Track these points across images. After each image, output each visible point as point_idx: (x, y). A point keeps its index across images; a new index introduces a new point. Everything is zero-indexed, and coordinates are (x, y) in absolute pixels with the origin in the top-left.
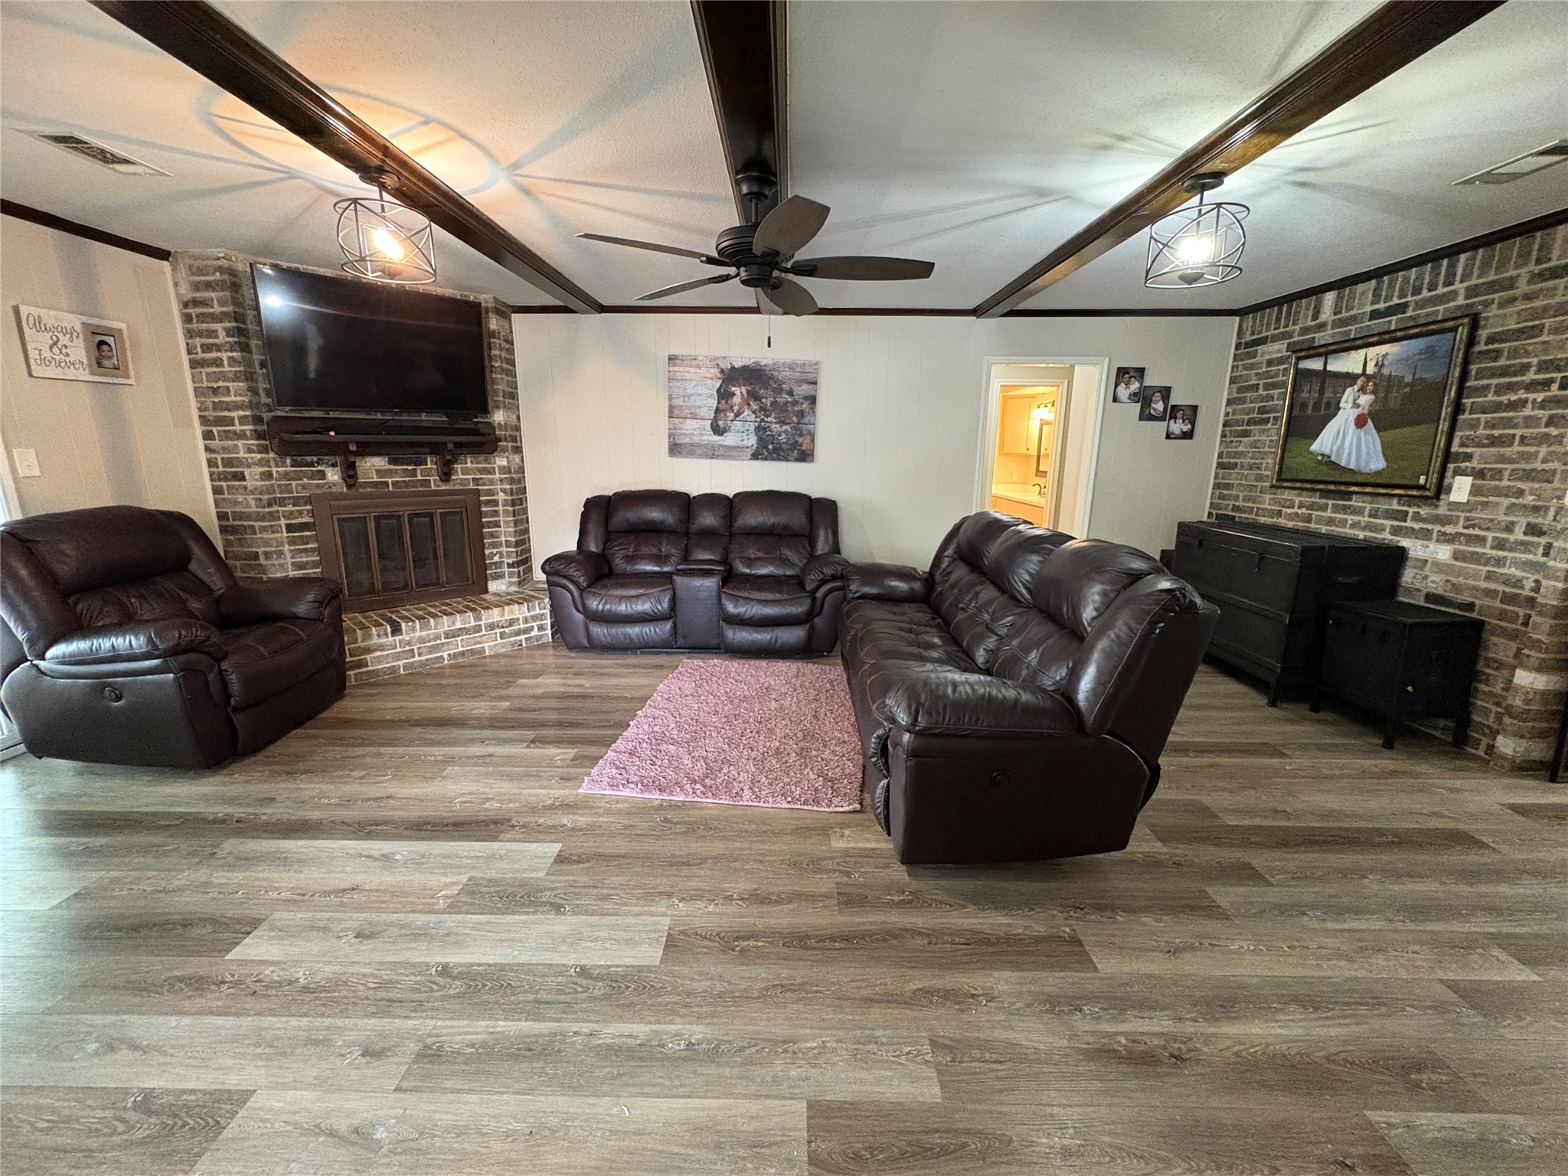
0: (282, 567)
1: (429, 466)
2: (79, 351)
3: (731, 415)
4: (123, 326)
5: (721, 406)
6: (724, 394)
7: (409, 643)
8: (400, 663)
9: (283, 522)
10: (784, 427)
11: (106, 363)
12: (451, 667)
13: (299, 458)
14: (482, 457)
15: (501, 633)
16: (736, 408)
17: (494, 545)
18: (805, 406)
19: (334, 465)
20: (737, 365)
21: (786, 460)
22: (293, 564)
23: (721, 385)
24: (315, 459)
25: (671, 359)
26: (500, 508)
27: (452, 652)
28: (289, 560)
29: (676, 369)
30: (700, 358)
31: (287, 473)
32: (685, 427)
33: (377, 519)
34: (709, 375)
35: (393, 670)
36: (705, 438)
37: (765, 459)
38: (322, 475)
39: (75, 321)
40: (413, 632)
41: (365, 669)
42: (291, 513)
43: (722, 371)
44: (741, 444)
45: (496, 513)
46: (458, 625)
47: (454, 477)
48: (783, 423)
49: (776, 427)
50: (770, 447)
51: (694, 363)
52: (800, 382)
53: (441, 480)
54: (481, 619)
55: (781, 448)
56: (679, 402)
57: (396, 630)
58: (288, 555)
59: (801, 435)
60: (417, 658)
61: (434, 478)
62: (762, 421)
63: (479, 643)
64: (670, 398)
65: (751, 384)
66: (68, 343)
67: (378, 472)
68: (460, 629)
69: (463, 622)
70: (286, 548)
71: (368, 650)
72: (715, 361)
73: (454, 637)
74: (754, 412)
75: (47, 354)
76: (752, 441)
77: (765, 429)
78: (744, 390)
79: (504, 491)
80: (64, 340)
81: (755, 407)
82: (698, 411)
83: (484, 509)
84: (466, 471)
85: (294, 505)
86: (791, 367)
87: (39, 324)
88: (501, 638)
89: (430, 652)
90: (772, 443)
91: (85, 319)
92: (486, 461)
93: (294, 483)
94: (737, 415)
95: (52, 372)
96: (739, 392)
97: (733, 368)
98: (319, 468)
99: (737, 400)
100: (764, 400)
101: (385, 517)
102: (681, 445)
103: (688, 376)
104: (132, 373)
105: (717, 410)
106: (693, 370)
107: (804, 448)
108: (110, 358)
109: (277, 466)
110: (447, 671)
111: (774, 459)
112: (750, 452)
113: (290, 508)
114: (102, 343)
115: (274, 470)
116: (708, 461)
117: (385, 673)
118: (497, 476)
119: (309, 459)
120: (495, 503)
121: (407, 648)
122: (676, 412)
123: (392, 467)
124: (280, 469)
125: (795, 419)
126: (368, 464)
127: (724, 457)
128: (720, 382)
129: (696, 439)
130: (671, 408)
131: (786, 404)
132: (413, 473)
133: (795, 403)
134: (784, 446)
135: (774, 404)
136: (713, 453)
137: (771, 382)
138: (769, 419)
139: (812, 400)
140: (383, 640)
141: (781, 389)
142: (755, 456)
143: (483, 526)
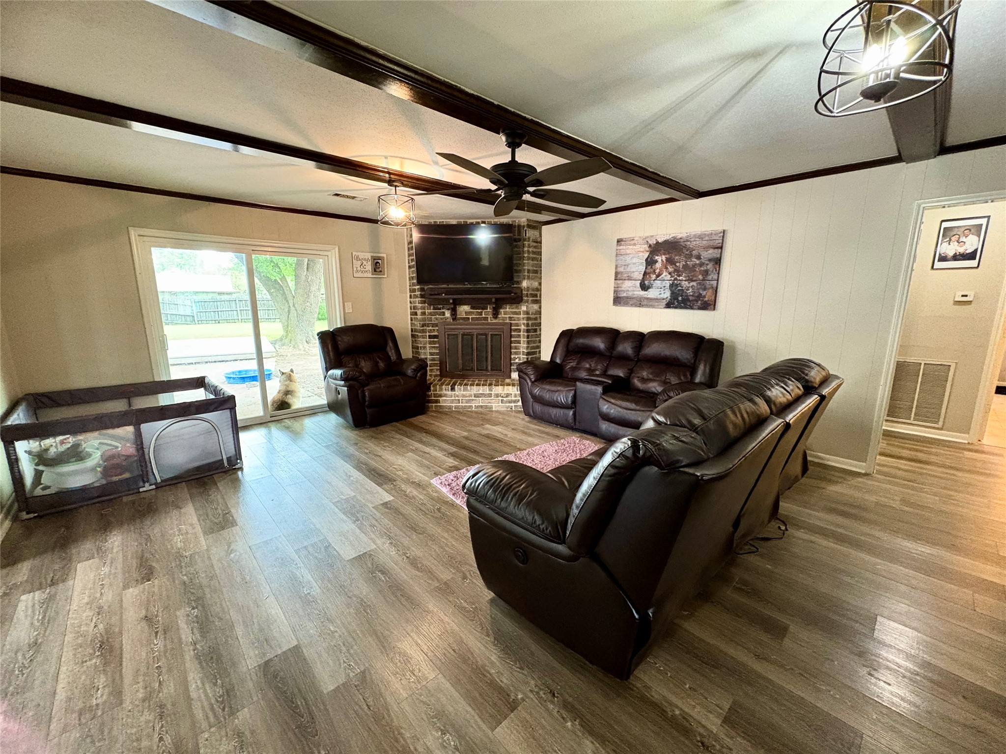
0: (425, 353)
1: (489, 310)
2: (369, 266)
3: (654, 277)
4: (385, 255)
5: (647, 271)
6: (650, 262)
7: (458, 396)
8: (453, 405)
9: (428, 334)
10: (692, 284)
11: (378, 270)
12: (476, 412)
13: (436, 306)
14: (514, 306)
15: (502, 400)
16: (657, 271)
17: (516, 353)
18: (710, 266)
19: (448, 309)
20: (660, 240)
21: (692, 308)
22: (430, 353)
23: (649, 256)
24: (441, 306)
25: (619, 241)
26: (522, 333)
27: (477, 405)
28: (428, 351)
29: (621, 247)
30: (636, 239)
31: (431, 313)
32: (624, 286)
33: (463, 335)
34: (642, 250)
35: (450, 407)
36: (635, 293)
37: (676, 308)
38: (444, 314)
39: (368, 256)
40: (459, 391)
41: (439, 404)
42: (431, 330)
43: (650, 246)
44: (659, 297)
45: (519, 336)
46: (481, 392)
47: (500, 316)
48: (690, 280)
49: (685, 284)
50: (680, 298)
51: (632, 242)
52: (707, 248)
53: (493, 318)
54: (492, 391)
55: (688, 300)
56: (621, 269)
57: (453, 389)
58: (428, 349)
59: (705, 289)
60: (461, 404)
61: (490, 316)
62: (676, 279)
63: (490, 403)
64: (616, 267)
65: (669, 254)
66: (366, 264)
67: (466, 313)
68: (481, 394)
69: (483, 391)
70: (428, 345)
71: (441, 396)
72: (646, 240)
73: (478, 397)
74: (670, 274)
75: (359, 269)
76: (667, 294)
77: (677, 285)
78: (664, 258)
79: (524, 324)
80: (365, 263)
81: (671, 269)
82: (632, 275)
83: (513, 333)
84: (506, 312)
85: (432, 327)
86: (701, 237)
87: (358, 258)
88: (502, 403)
89: (467, 403)
90: (682, 296)
91: (372, 254)
92: (517, 308)
93: (433, 317)
94: (658, 276)
95: (360, 275)
96: (660, 259)
97: (658, 243)
98: (443, 311)
99: (658, 265)
100: (678, 264)
101: (467, 335)
102: (620, 298)
103: (628, 252)
104: (386, 273)
105: (645, 274)
106: (631, 247)
107: (706, 299)
108: (379, 268)
109: (428, 309)
110: (474, 414)
111: (681, 308)
112: (665, 302)
113: (431, 328)
114: (378, 262)
115: (427, 311)
116: (638, 309)
117: (446, 408)
118: (522, 316)
119: (439, 306)
120: (519, 330)
121: (457, 398)
122: (619, 276)
123: (472, 310)
124: (429, 311)
125: (700, 277)
126: (462, 309)
127: (647, 306)
128: (648, 254)
129: (630, 294)
130: (617, 274)
131: (694, 266)
132: (481, 314)
133: (701, 265)
134: (691, 298)
135: (686, 267)
136: (640, 303)
137: (684, 251)
138: (681, 278)
139: (718, 261)
140: (447, 393)
141: (691, 255)
142: (669, 306)
143: (511, 342)
